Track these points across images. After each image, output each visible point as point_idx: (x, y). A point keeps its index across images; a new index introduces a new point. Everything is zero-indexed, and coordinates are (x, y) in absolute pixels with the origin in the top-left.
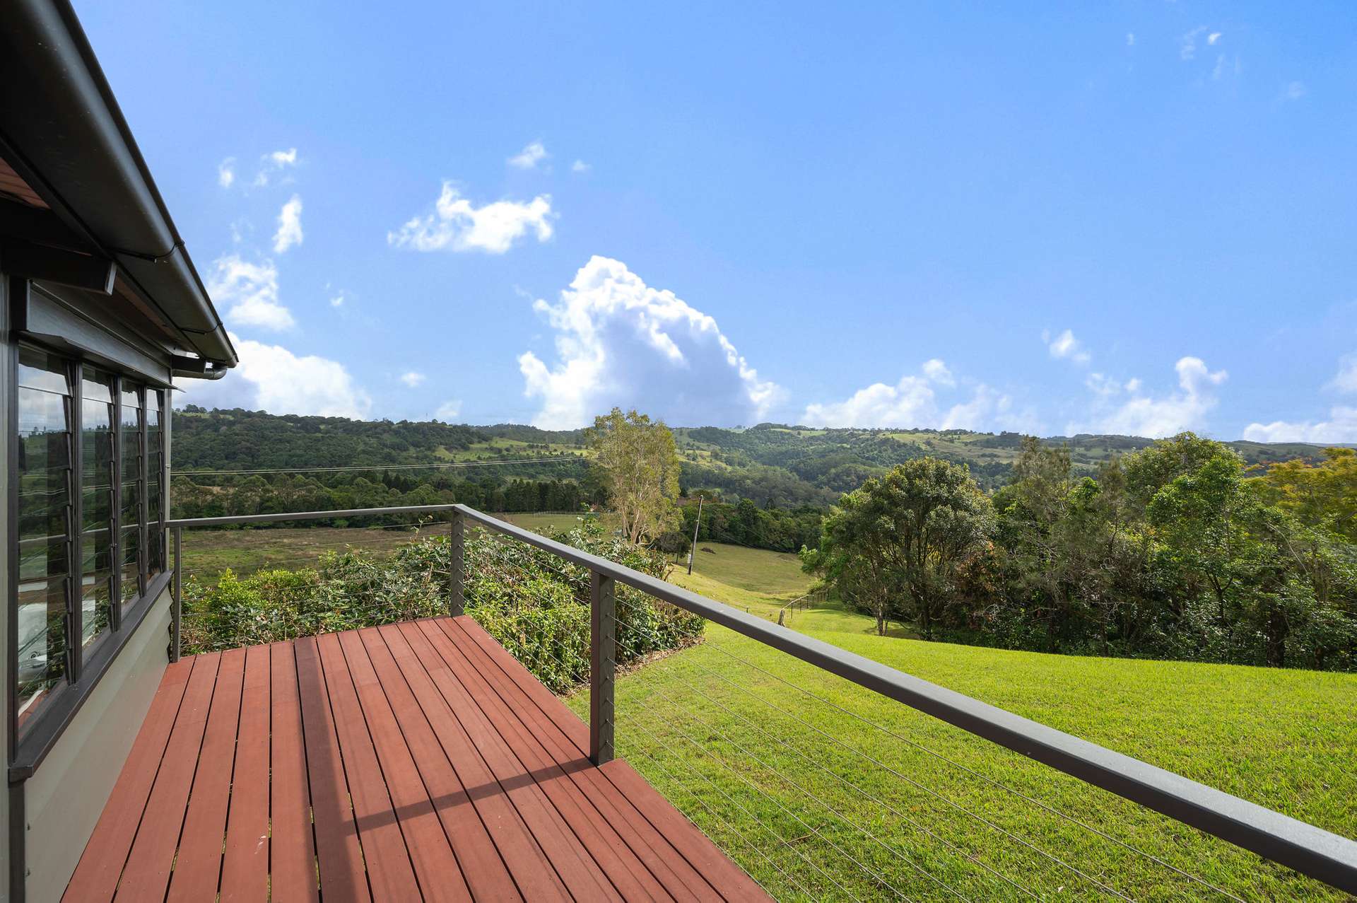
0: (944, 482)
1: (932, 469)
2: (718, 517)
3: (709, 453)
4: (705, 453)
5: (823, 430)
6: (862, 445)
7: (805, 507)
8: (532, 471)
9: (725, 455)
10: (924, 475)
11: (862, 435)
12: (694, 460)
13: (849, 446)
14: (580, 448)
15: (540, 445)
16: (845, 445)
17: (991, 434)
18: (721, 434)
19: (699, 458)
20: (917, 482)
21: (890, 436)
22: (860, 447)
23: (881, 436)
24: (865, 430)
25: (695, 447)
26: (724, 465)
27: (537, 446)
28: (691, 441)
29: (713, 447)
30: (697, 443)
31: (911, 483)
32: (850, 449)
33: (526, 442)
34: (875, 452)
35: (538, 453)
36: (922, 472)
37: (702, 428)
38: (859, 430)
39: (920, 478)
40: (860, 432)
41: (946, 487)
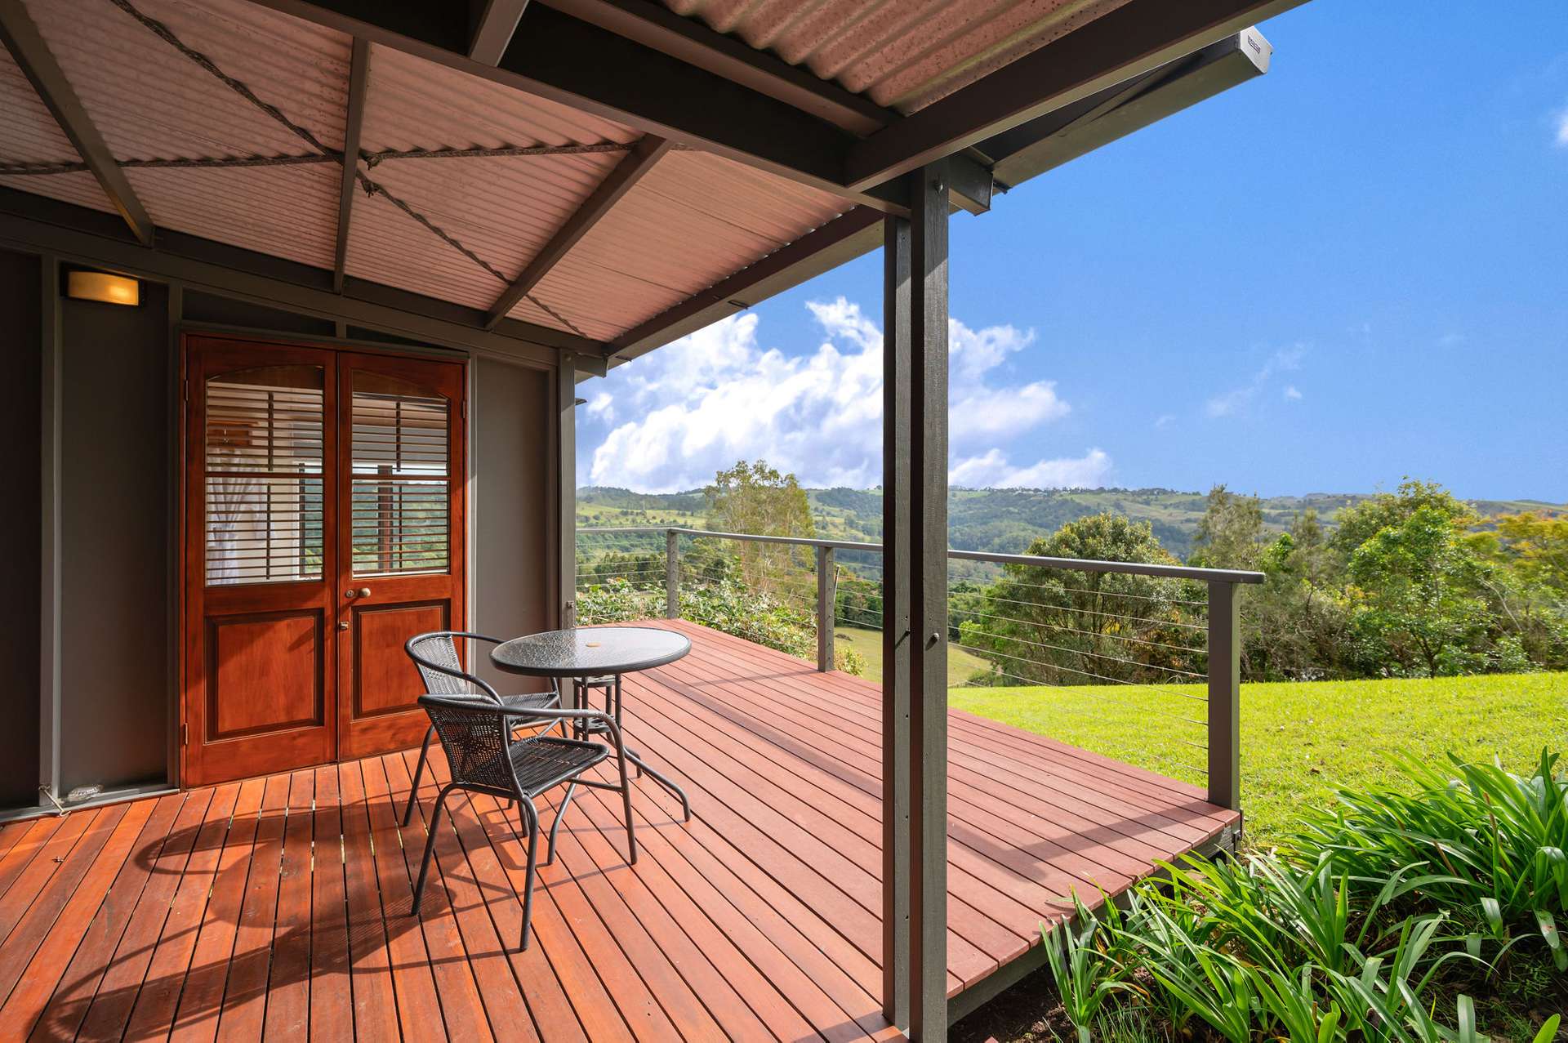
0: (1121, 541)
1: (1107, 527)
2: (856, 597)
3: (843, 520)
4: (838, 520)
5: (985, 490)
6: (1034, 509)
7: (963, 585)
8: (625, 543)
9: (862, 523)
10: (1099, 533)
11: (1034, 496)
12: (824, 528)
13: (1016, 511)
14: (684, 515)
15: (635, 511)
16: (1011, 509)
17: (1197, 494)
18: (857, 496)
19: (831, 527)
20: (1090, 540)
21: (1069, 498)
22: (1030, 510)
23: (1057, 497)
24: (1037, 490)
25: (824, 513)
26: (860, 535)
27: (632, 513)
28: (819, 505)
29: (846, 512)
30: (827, 508)
31: (1083, 543)
32: (1018, 513)
33: (619, 507)
34: (1050, 517)
35: (633, 521)
36: (1096, 530)
37: (833, 489)
38: (1029, 490)
39: (1094, 537)
40: (1031, 493)
41: (1123, 547)
